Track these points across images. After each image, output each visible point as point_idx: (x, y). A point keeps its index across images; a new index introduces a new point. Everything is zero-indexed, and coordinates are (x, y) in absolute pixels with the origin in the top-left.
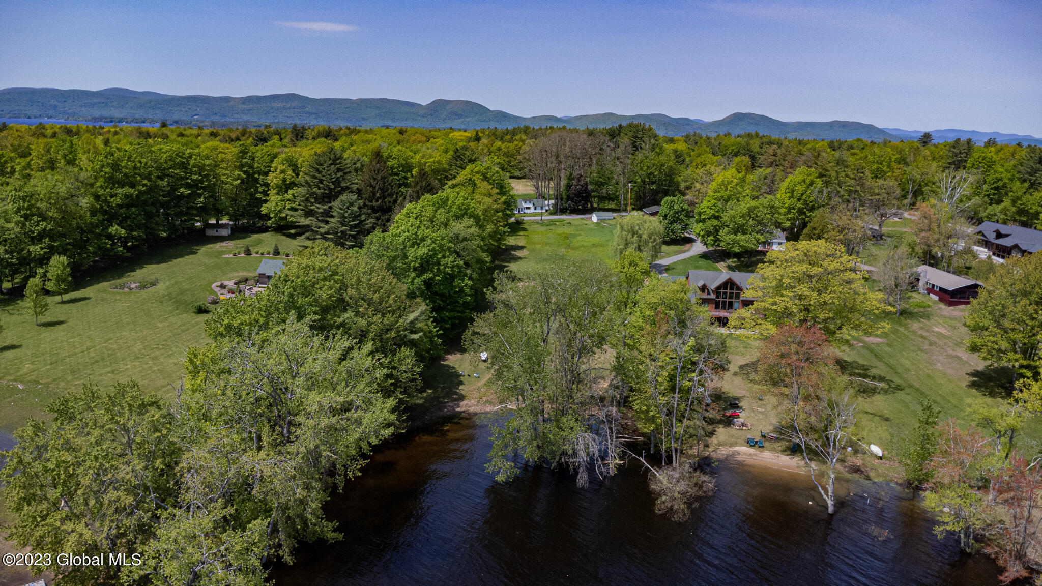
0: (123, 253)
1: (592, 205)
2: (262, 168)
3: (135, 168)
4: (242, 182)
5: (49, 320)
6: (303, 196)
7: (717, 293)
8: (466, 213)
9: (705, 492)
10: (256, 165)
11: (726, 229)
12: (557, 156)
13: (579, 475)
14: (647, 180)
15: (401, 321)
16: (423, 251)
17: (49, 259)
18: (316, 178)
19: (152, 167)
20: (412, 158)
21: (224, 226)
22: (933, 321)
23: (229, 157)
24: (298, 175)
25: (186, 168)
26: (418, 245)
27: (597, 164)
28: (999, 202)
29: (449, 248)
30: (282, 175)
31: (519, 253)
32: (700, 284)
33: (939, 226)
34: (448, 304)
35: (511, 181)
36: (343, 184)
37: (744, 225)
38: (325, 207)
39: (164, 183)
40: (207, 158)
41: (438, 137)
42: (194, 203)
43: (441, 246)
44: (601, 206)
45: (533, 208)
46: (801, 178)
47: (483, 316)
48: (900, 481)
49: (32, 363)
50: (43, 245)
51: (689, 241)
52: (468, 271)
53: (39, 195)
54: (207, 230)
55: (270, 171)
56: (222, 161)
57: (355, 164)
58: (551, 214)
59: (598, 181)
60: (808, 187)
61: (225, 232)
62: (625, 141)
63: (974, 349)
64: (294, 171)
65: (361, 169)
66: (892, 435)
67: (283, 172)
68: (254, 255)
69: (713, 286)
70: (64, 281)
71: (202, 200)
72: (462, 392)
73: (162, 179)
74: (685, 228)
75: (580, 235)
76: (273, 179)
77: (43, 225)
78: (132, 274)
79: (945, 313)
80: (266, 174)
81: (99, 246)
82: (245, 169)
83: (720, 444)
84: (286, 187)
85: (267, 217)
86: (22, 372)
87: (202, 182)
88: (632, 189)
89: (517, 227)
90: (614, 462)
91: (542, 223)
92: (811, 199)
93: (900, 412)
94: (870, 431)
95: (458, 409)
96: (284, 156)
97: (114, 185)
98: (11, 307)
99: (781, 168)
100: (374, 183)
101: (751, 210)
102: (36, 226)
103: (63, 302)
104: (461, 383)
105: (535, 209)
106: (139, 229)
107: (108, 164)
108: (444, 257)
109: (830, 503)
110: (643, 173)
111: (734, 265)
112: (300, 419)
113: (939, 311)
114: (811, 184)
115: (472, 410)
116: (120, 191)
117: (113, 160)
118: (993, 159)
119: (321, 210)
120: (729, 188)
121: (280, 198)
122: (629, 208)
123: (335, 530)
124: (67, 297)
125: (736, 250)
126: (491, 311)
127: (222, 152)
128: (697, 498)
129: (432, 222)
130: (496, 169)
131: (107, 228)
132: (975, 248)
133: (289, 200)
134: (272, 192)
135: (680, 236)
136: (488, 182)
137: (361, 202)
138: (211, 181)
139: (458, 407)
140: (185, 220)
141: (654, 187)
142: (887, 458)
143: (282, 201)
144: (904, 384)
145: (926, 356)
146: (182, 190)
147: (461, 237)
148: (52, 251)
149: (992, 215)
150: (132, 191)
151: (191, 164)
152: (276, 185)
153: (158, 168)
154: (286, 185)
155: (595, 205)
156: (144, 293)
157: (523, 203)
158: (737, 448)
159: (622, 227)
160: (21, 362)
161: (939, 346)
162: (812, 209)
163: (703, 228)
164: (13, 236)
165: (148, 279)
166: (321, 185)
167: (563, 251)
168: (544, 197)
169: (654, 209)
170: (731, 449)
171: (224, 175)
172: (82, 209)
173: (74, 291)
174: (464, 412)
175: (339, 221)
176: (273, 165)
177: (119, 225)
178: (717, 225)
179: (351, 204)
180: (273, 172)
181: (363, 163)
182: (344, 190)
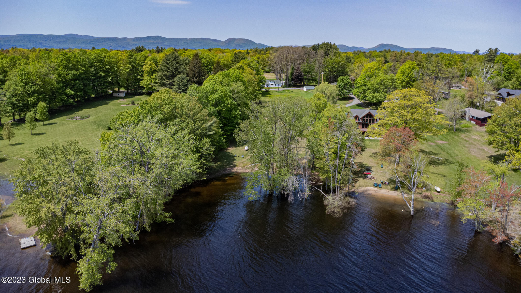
0: (73, 103)
1: (304, 83)
2: (140, 63)
3: (78, 62)
4: (131, 70)
5: (37, 132)
6: (160, 76)
7: (363, 119)
8: (238, 80)
9: (351, 206)
10: (137, 62)
11: (369, 90)
12: (286, 58)
13: (289, 197)
14: (331, 70)
15: (204, 126)
16: (216, 96)
17: (37, 104)
18: (166, 67)
19: (86, 61)
20: (214, 59)
21: (122, 92)
22: (472, 134)
23: (124, 58)
24: (157, 66)
25: (103, 63)
26: (214, 93)
27: (306, 62)
28: (510, 80)
29: (230, 96)
30: (150, 66)
32: (355, 115)
33: (478, 90)
34: (229, 123)
36: (179, 70)
37: (378, 89)
38: (171, 81)
39: (92, 69)
40: (113, 58)
42: (107, 80)
43: (226, 95)
44: (308, 83)
45: (274, 85)
46: (408, 66)
47: (244, 122)
48: (448, 202)
49: (29, 150)
50: (34, 97)
51: (352, 98)
52: (239, 108)
53: (31, 73)
54: (113, 94)
55: (144, 65)
56: (120, 60)
57: (185, 61)
58: (283, 87)
59: (307, 71)
60: (412, 70)
61: (123, 95)
62: (321, 51)
63: (490, 143)
64: (155, 64)
65: (188, 64)
66: (446, 183)
67: (150, 65)
68: (136, 105)
69: (361, 116)
70: (44, 114)
71: (111, 78)
72: (235, 164)
74: (350, 91)
76: (146, 68)
77: (34, 87)
78: (77, 113)
79: (478, 130)
80: (142, 66)
81: (61, 99)
82: (132, 64)
83: (360, 186)
84: (152, 73)
85: (143, 88)
86: (24, 154)
87: (110, 69)
88: (324, 75)
89: (266, 93)
90: (307, 193)
91: (279, 92)
92: (413, 76)
93: (451, 173)
94: (436, 181)
95: (233, 171)
96: (151, 57)
97: (68, 70)
98: (19, 127)
99: (398, 62)
100: (194, 69)
101: (382, 80)
102: (30, 88)
103: (44, 125)
104: (235, 160)
105: (276, 85)
106: (80, 91)
107: (65, 59)
108: (227, 100)
109: (412, 210)
110: (329, 67)
112: (153, 161)
113: (475, 129)
114: (413, 68)
115: (239, 171)
116: (70, 72)
117: (67, 57)
118: (508, 59)
119: (168, 83)
120: (371, 71)
121: (149, 78)
122: (322, 81)
123: (170, 217)
124: (46, 123)
125: (374, 101)
126: (247, 119)
127: (120, 56)
128: (348, 208)
129: (222, 84)
130: (255, 63)
131: (65, 90)
132: (496, 101)
133: (153, 79)
134: (145, 75)
135: (347, 96)
136: (251, 68)
137: (188, 78)
138: (115, 69)
139: (233, 170)
140: (103, 88)
141: (335, 74)
142: (442, 193)
143: (150, 79)
144: (455, 161)
145: (467, 149)
146: (101, 73)
147: (236, 91)
148: (38, 100)
149: (507, 86)
150: (76, 72)
151: (105, 61)
152: (147, 71)
153: (89, 62)
154: (152, 71)
156: (83, 121)
157: (269, 82)
158: (368, 188)
160: (24, 150)
161: (474, 144)
163: (358, 91)
164: (20, 93)
165: (85, 115)
166: (169, 71)
168: (280, 80)
170: (365, 188)
171: (122, 66)
172: (52, 81)
173: (49, 120)
174: (235, 172)
175: (177, 88)
176: (146, 62)
177: (70, 89)
178: (365, 89)
179: (183, 79)
180: (146, 65)
181: (189, 60)
182: (180, 73)
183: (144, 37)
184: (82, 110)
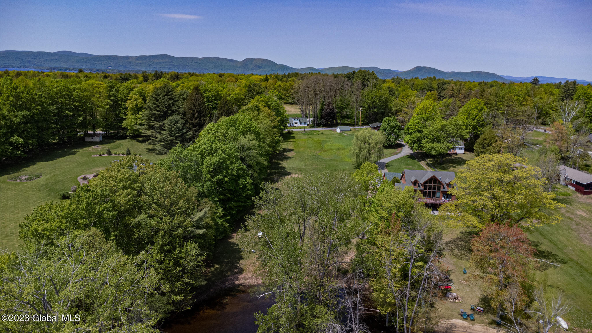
1: (336, 121)
2: (123, 97)
3: (32, 98)
4: (110, 107)
6: (147, 116)
7: (425, 186)
8: (249, 130)
10: (119, 96)
11: (426, 139)
12: (315, 90)
14: (371, 106)
15: (189, 220)
16: (215, 159)
18: (155, 104)
20: (221, 91)
21: (98, 135)
22: (575, 207)
23: (101, 90)
24: (145, 101)
25: (70, 98)
26: (212, 154)
27: (340, 95)
29: (236, 157)
30: (135, 102)
31: (289, 154)
32: (413, 179)
34: (235, 197)
35: (285, 106)
36: (173, 109)
37: (438, 137)
38: (160, 124)
39: (53, 108)
40: (86, 90)
41: (243, 79)
42: (75, 121)
44: (342, 122)
45: (299, 123)
46: (474, 105)
51: (400, 146)
52: (250, 172)
54: (86, 138)
55: (128, 99)
56: (97, 93)
57: (182, 95)
58: (311, 127)
59: (340, 106)
60: (479, 112)
61: (97, 139)
62: (357, 81)
64: (143, 99)
65: (187, 98)
67: (136, 100)
68: (114, 155)
69: (422, 181)
71: (81, 118)
72: (242, 266)
73: (53, 105)
74: (398, 137)
75: (329, 141)
76: (130, 104)
78: (27, 169)
79: (581, 200)
80: (126, 101)
81: (3, 150)
82: (112, 98)
83: (440, 317)
84: (138, 110)
85: (125, 129)
87: (81, 106)
88: (362, 111)
89: (288, 136)
91: (305, 133)
92: (482, 119)
95: (237, 282)
96: (137, 89)
97: (16, 109)
99: (458, 99)
100: (193, 108)
101: (443, 128)
104: (241, 258)
105: (301, 124)
106: (34, 138)
107: (12, 95)
110: (369, 101)
111: (431, 163)
113: (577, 198)
114: (481, 109)
115: (247, 282)
116: (20, 113)
117: (16, 93)
118: (591, 94)
119: (158, 126)
120: (427, 112)
121: (133, 117)
122: (360, 123)
125: (434, 153)
127: (97, 87)
130: (275, 98)
131: (10, 138)
132: (590, 152)
133: (139, 119)
134: (129, 113)
135: (394, 143)
136: (269, 107)
137: (184, 120)
138: (88, 106)
139: (237, 280)
141: (376, 110)
143: (135, 119)
144: (567, 259)
145: (576, 234)
146: (67, 112)
147: (245, 148)
150: (27, 113)
151: (74, 95)
152: (132, 108)
153: (49, 98)
154: (138, 108)
155: (339, 122)
156: (30, 183)
157: (293, 120)
158: (454, 321)
159: (357, 139)
161: (583, 226)
162: (483, 126)
163: (411, 138)
165: (36, 173)
166: (158, 109)
167: (318, 152)
168: (306, 116)
169: (377, 124)
170: (449, 322)
174: (241, 285)
175: (168, 133)
176: (130, 95)
177: (18, 136)
178: (420, 137)
179: (177, 122)
180: (130, 100)
181: (188, 94)
182: (173, 112)
183: (149, 56)
184: (35, 164)
